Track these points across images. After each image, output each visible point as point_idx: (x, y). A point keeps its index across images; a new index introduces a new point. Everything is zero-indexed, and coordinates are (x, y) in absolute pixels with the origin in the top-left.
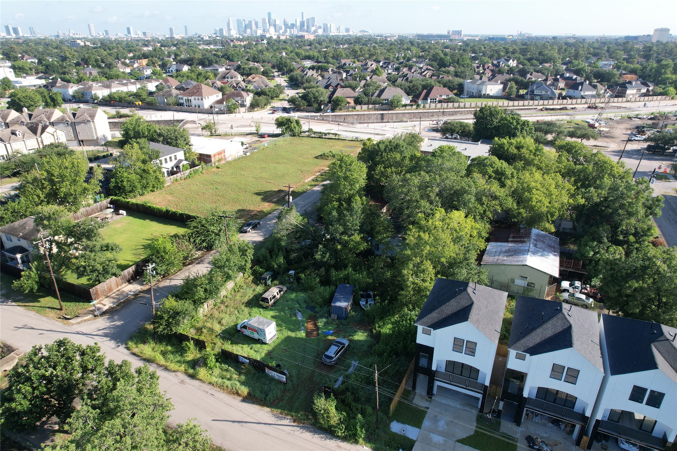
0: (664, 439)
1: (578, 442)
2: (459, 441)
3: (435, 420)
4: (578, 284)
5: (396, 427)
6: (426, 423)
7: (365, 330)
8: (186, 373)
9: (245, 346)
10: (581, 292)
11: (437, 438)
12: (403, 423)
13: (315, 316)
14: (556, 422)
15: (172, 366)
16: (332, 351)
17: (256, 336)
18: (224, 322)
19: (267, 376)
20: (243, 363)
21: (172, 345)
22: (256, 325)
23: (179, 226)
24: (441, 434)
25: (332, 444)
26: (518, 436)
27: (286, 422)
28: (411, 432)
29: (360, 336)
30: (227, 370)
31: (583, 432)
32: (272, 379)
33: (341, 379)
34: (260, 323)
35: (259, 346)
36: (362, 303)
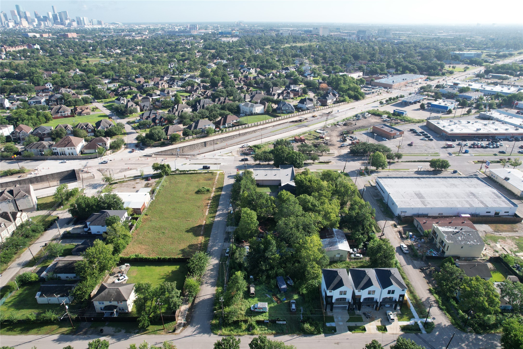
0: (396, 300)
1: (376, 309)
2: (347, 322)
3: (337, 318)
4: (355, 249)
5: (328, 324)
6: (335, 320)
7: (296, 294)
8: (248, 334)
9: (259, 316)
10: (357, 253)
11: (341, 323)
12: (329, 322)
13: (274, 294)
14: (369, 306)
15: (241, 334)
16: (294, 306)
17: (262, 310)
18: (243, 309)
19: (278, 324)
20: (267, 323)
21: (232, 326)
22: (261, 306)
23: (169, 265)
24: (341, 321)
25: (314, 337)
26: (361, 314)
27: (295, 337)
28: (333, 324)
29: (296, 297)
30: (262, 327)
31: (377, 306)
32: (280, 324)
33: (301, 316)
34: (262, 305)
35: (264, 314)
36: (289, 282)
